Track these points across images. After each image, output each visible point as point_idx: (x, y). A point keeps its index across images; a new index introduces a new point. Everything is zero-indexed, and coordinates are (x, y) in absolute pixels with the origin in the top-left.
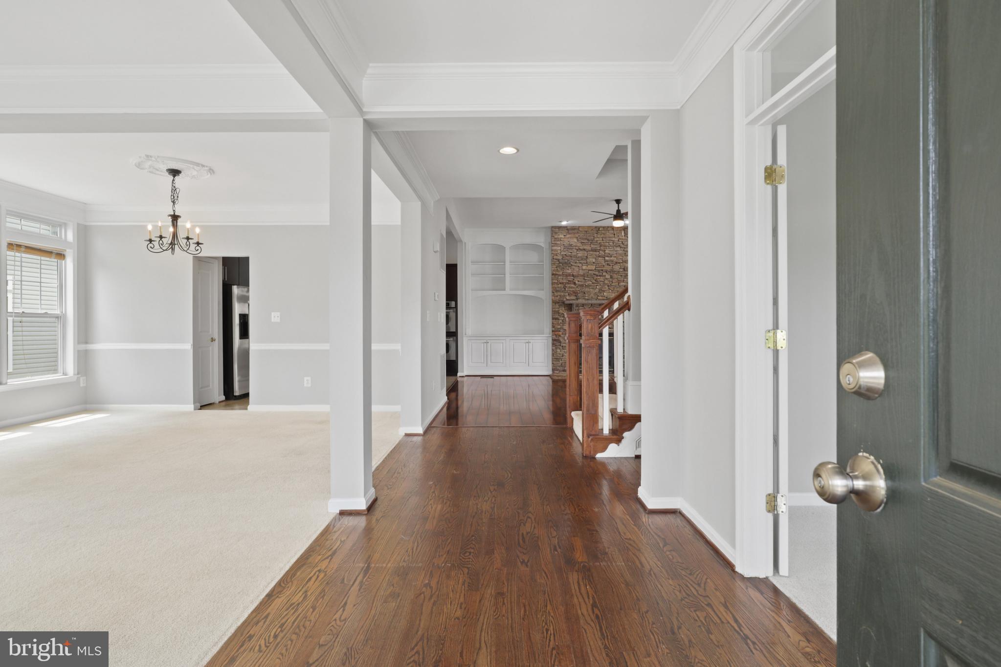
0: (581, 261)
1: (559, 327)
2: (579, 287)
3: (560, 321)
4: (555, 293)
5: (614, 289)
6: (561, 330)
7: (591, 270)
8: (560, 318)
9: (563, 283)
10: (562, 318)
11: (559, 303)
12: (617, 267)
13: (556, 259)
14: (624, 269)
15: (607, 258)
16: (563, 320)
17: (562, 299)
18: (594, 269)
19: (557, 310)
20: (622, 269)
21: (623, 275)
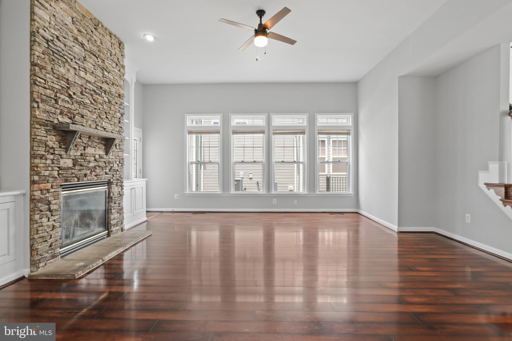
0: (78, 62)
1: (47, 173)
2: (75, 104)
3: (49, 162)
4: (41, 105)
5: (111, 119)
6: (51, 180)
7: (90, 82)
8: (48, 156)
9: (52, 89)
10: (52, 157)
11: (47, 125)
12: (113, 90)
13: (43, 37)
14: (119, 95)
15: (106, 73)
16: (52, 160)
17: (51, 119)
18: (93, 82)
19: (44, 138)
20: (117, 94)
21: (118, 102)
